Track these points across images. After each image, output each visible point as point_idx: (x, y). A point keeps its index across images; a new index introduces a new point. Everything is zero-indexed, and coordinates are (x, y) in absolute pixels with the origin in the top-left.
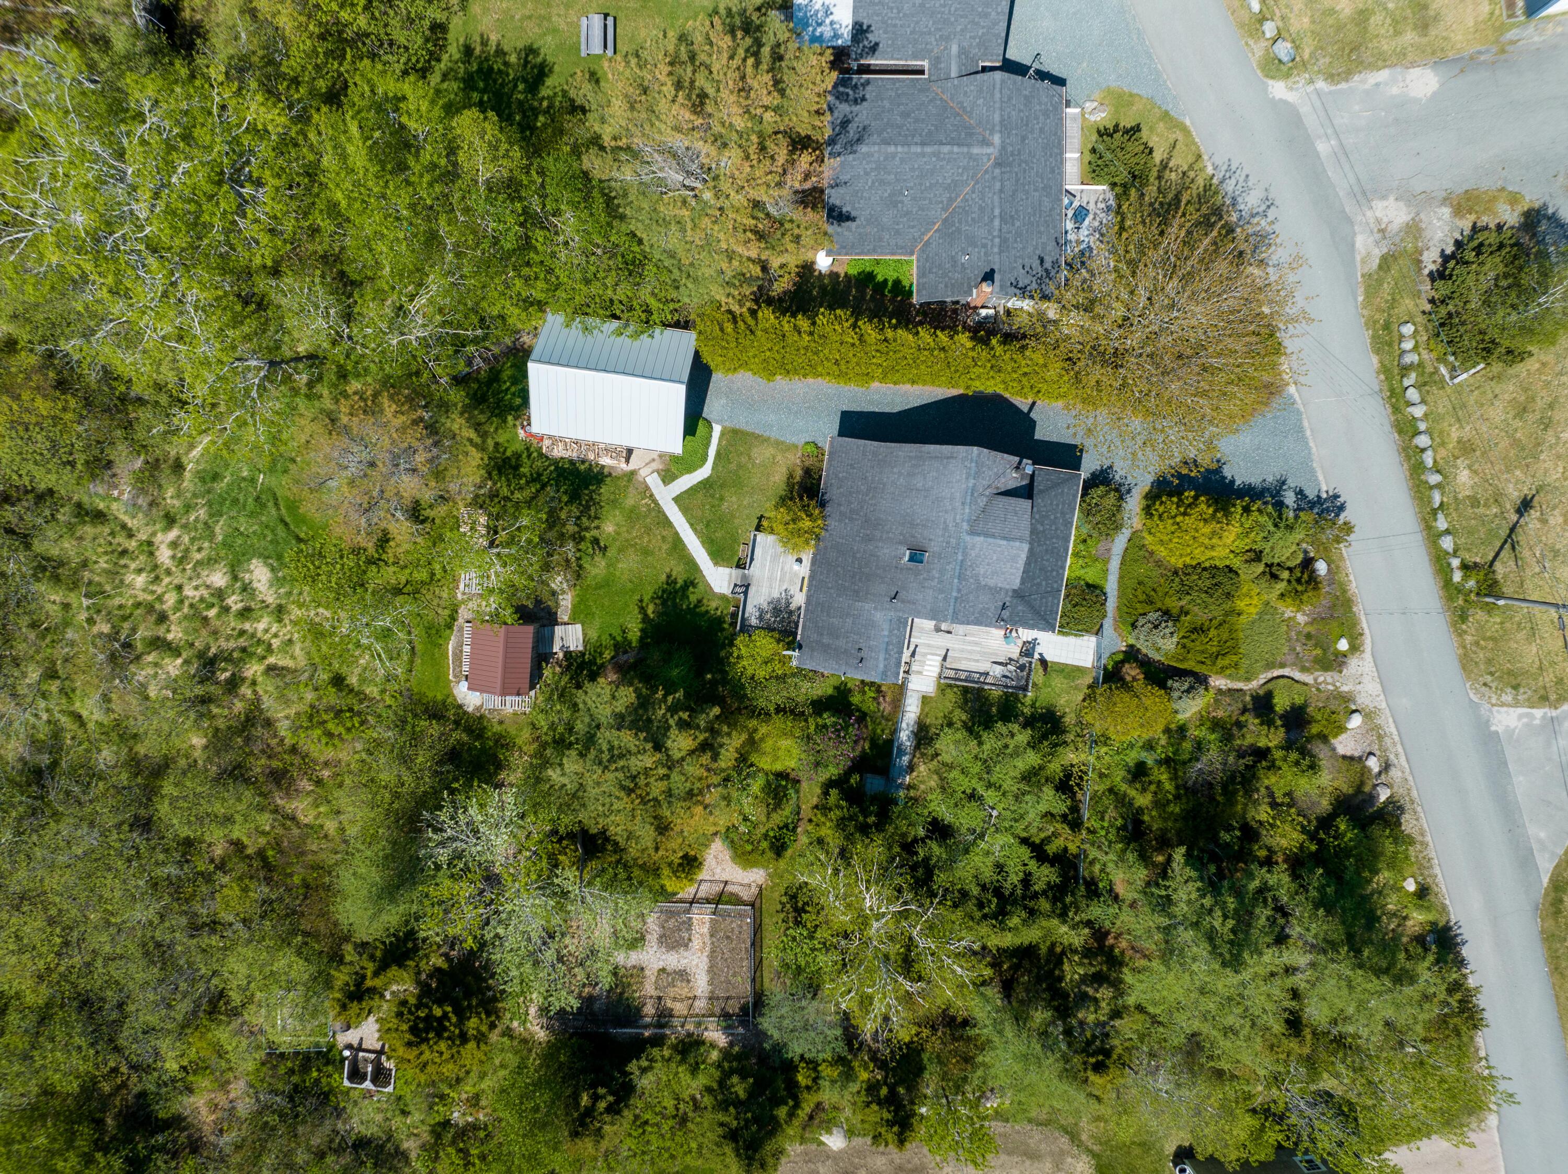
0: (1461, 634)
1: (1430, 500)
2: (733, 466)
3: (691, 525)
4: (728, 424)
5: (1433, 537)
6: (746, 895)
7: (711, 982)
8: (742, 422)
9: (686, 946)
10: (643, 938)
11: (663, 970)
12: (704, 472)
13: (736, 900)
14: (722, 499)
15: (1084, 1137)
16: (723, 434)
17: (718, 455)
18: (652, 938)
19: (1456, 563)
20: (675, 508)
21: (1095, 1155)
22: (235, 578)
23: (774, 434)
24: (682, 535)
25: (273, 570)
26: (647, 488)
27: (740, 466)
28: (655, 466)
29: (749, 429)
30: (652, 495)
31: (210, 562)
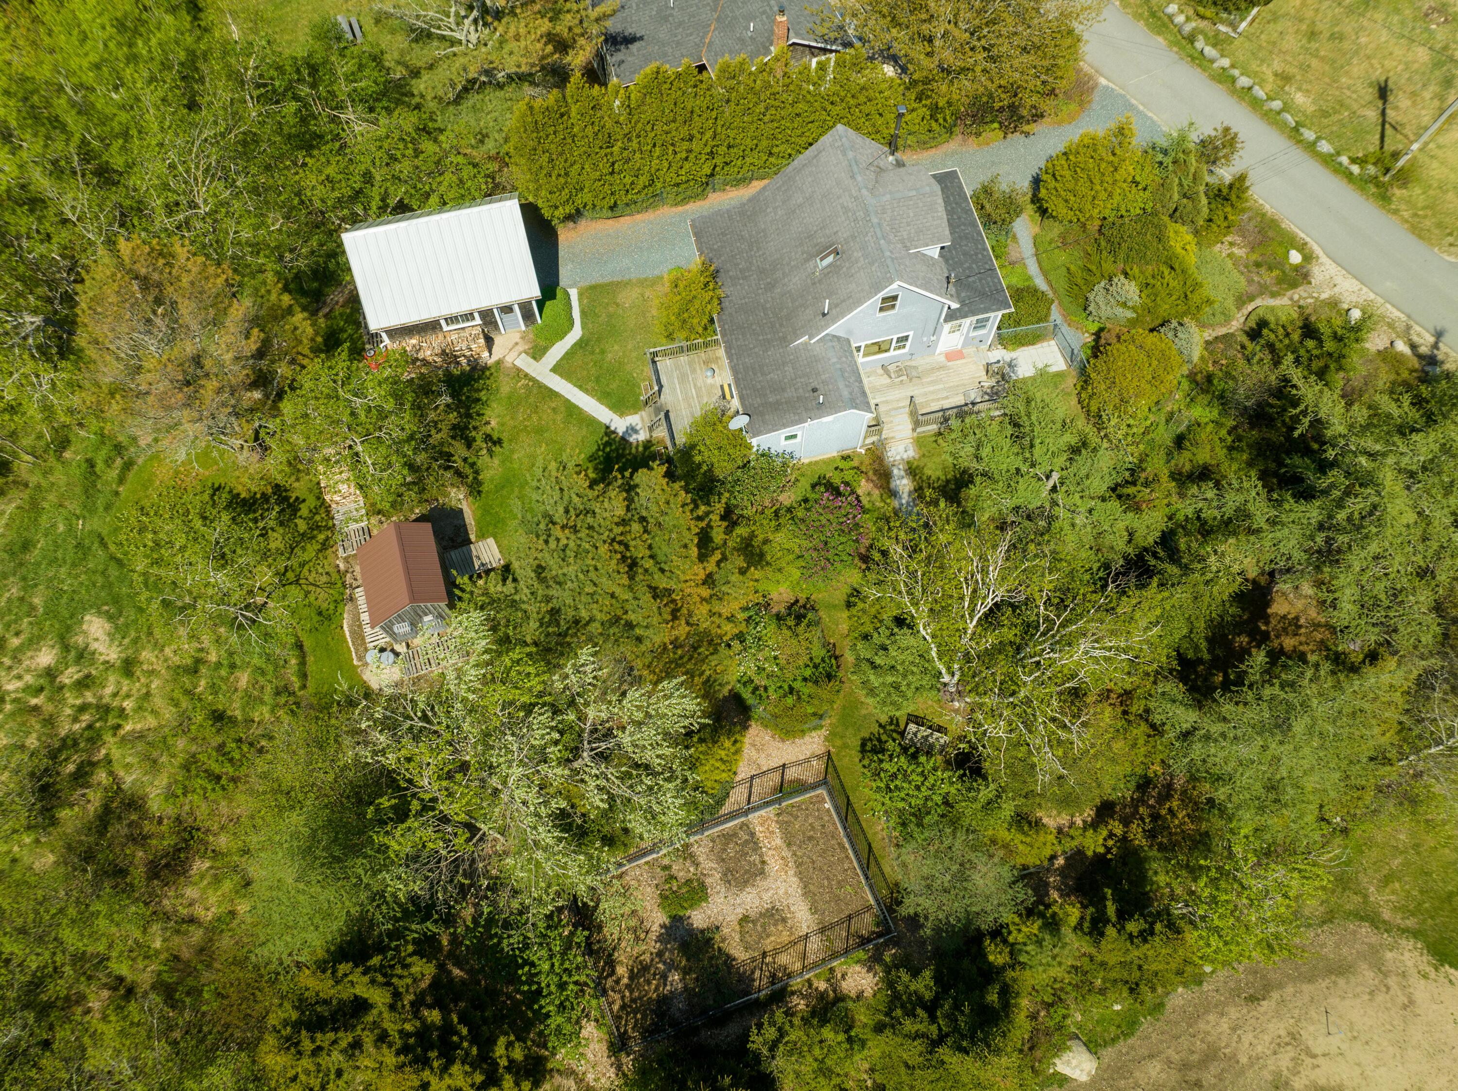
0: (1396, 212)
1: (1285, 124)
2: (603, 318)
3: (580, 387)
4: (582, 284)
5: (1311, 147)
6: (809, 775)
7: (814, 909)
8: (596, 277)
9: (762, 872)
10: (703, 886)
11: (745, 919)
12: (576, 334)
13: (801, 787)
14: (603, 352)
15: (1386, 915)
16: (581, 295)
17: (583, 313)
18: (714, 880)
19: (1344, 160)
20: (557, 378)
21: (1416, 934)
22: (66, 648)
23: (634, 275)
24: (573, 400)
25: (110, 618)
26: (519, 370)
27: (610, 316)
28: (520, 348)
29: (607, 280)
30: (526, 375)
31: (34, 642)
